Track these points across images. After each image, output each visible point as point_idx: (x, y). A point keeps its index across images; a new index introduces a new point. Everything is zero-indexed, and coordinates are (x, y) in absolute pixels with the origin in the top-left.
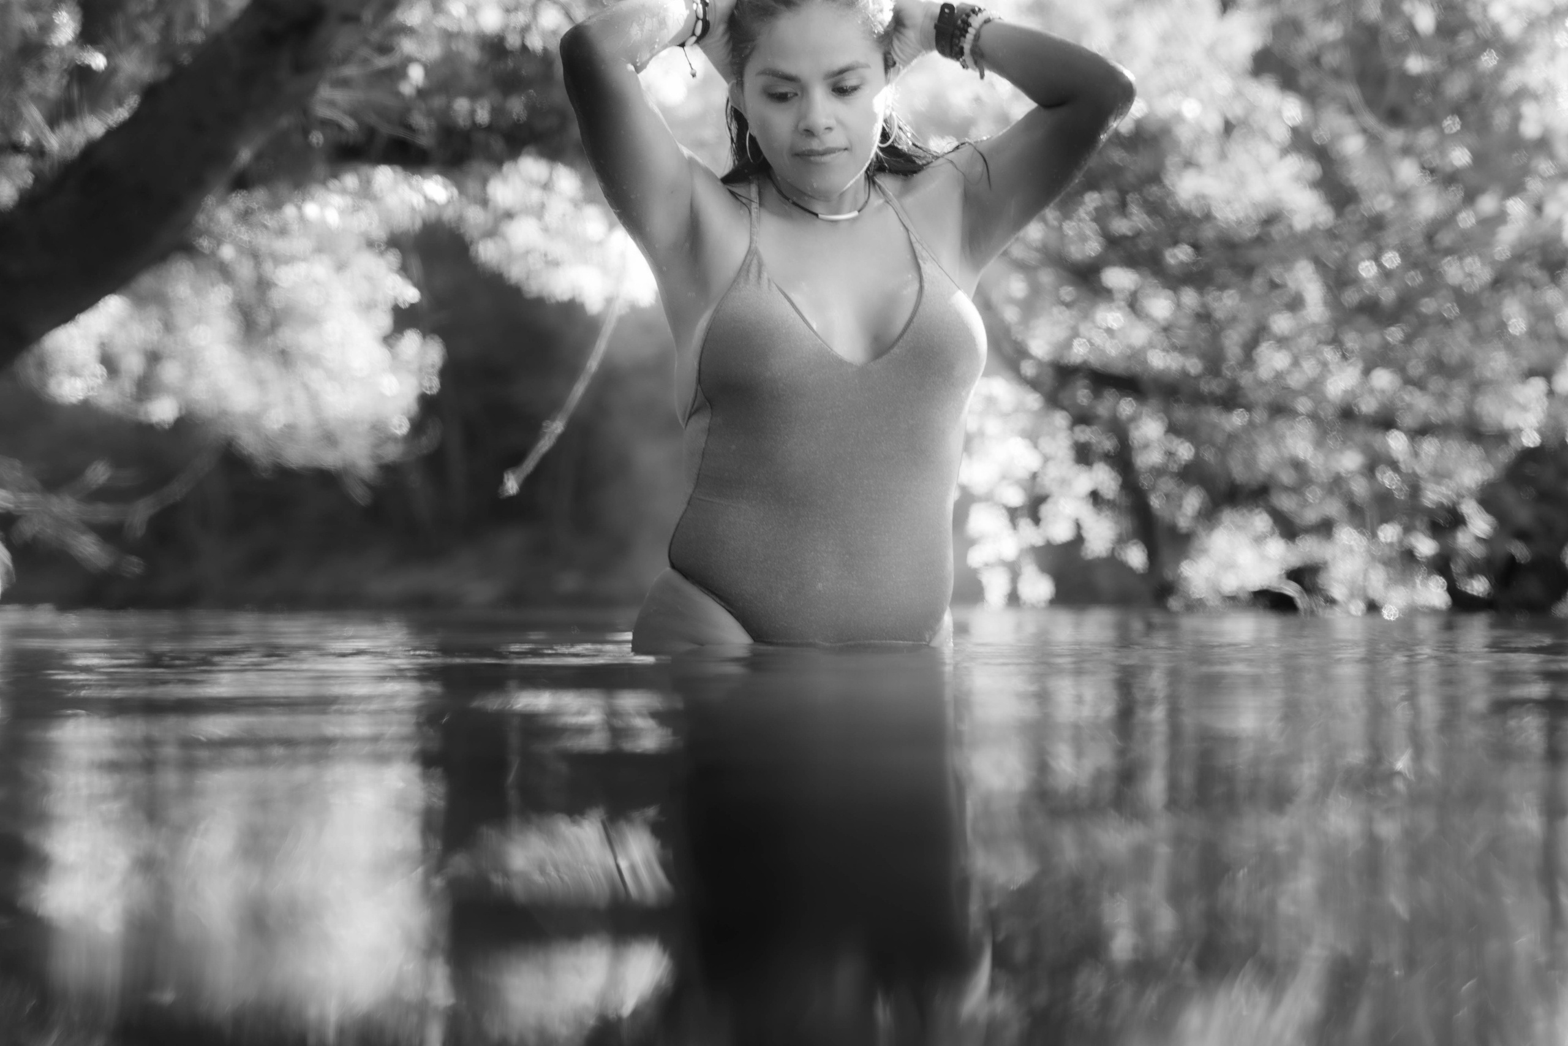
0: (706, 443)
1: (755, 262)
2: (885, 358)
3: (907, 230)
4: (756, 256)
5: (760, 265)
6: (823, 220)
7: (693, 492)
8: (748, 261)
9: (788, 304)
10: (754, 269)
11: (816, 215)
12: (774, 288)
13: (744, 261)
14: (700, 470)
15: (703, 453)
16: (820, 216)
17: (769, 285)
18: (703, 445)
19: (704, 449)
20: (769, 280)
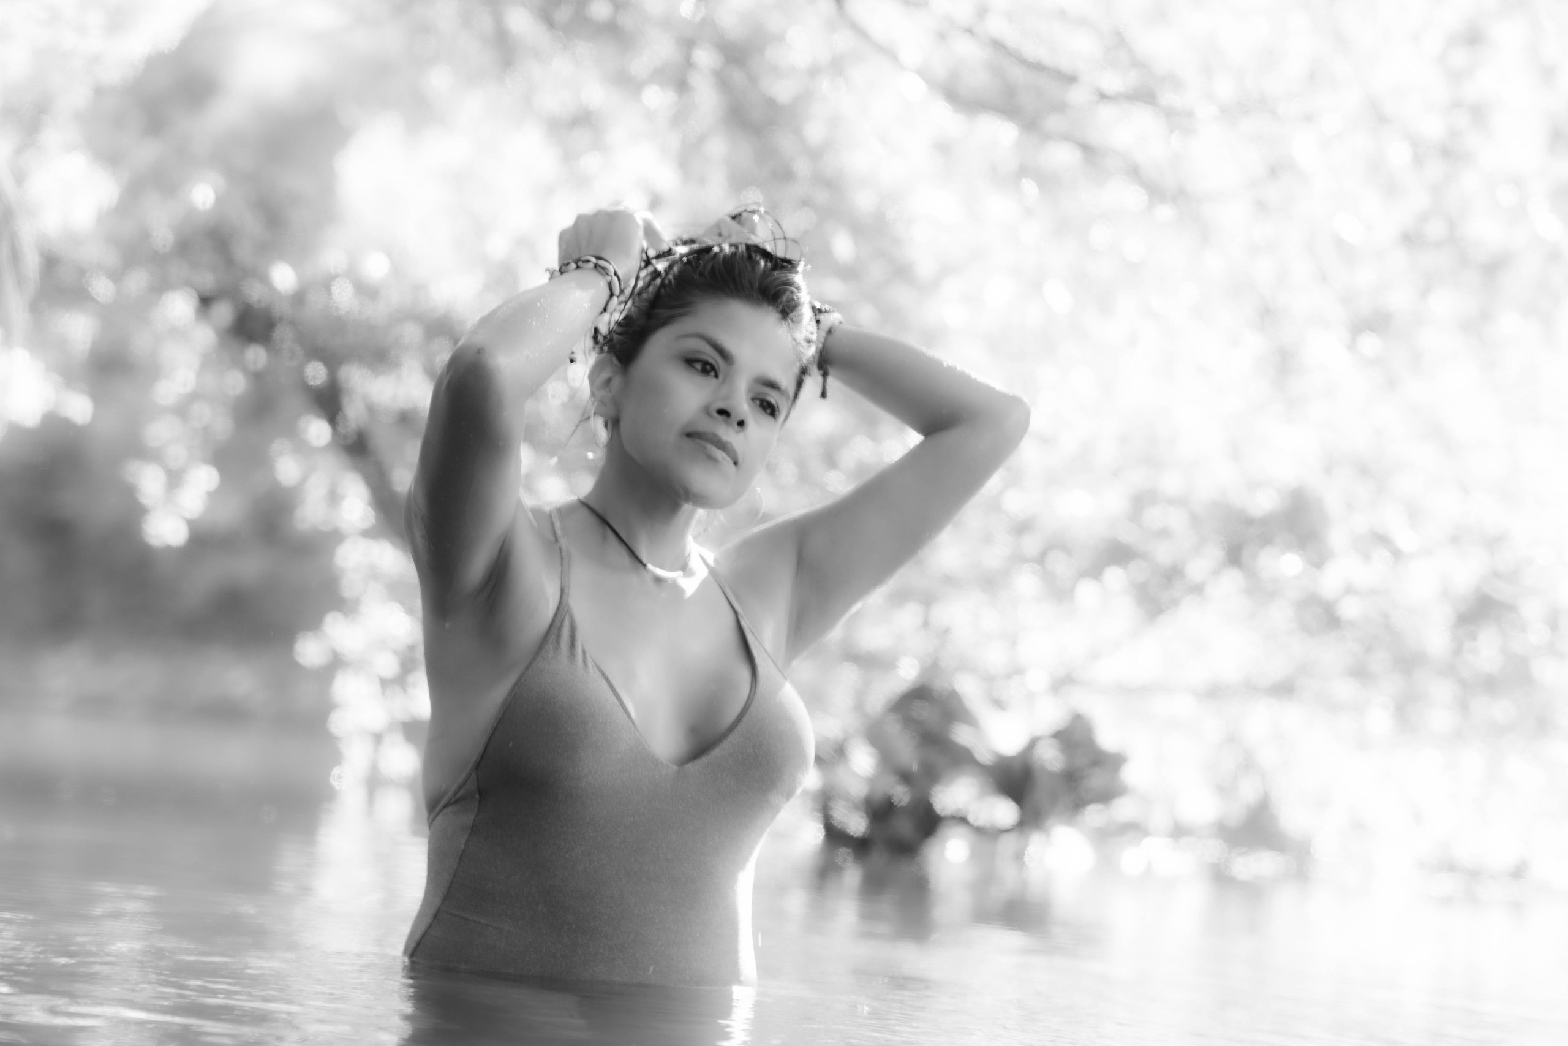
0: (466, 844)
2: (705, 759)
4: (567, 615)
5: (573, 630)
7: (442, 904)
8: (558, 623)
10: (565, 631)
12: (591, 665)
13: (553, 621)
14: (454, 876)
15: (462, 856)
16: (647, 567)
17: (585, 659)
18: (463, 846)
19: (463, 851)
20: (584, 652)
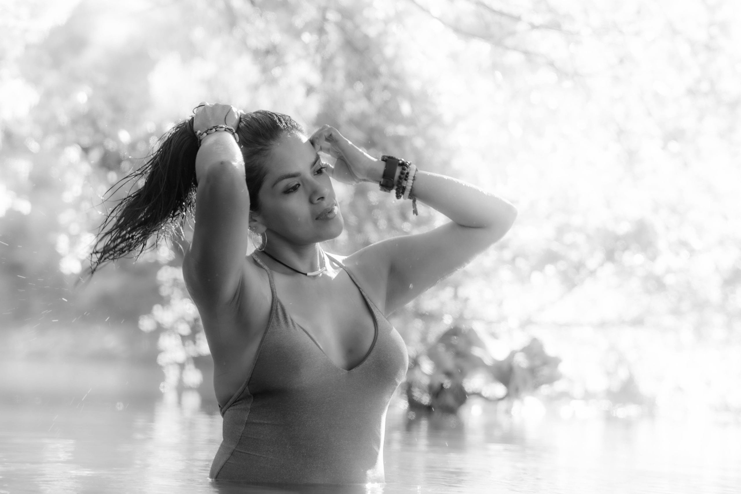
2: (361, 366)
3: (359, 288)
4: (278, 303)
5: (283, 309)
7: (236, 447)
8: (274, 307)
10: (280, 311)
12: (297, 327)
17: (293, 325)
20: (292, 320)
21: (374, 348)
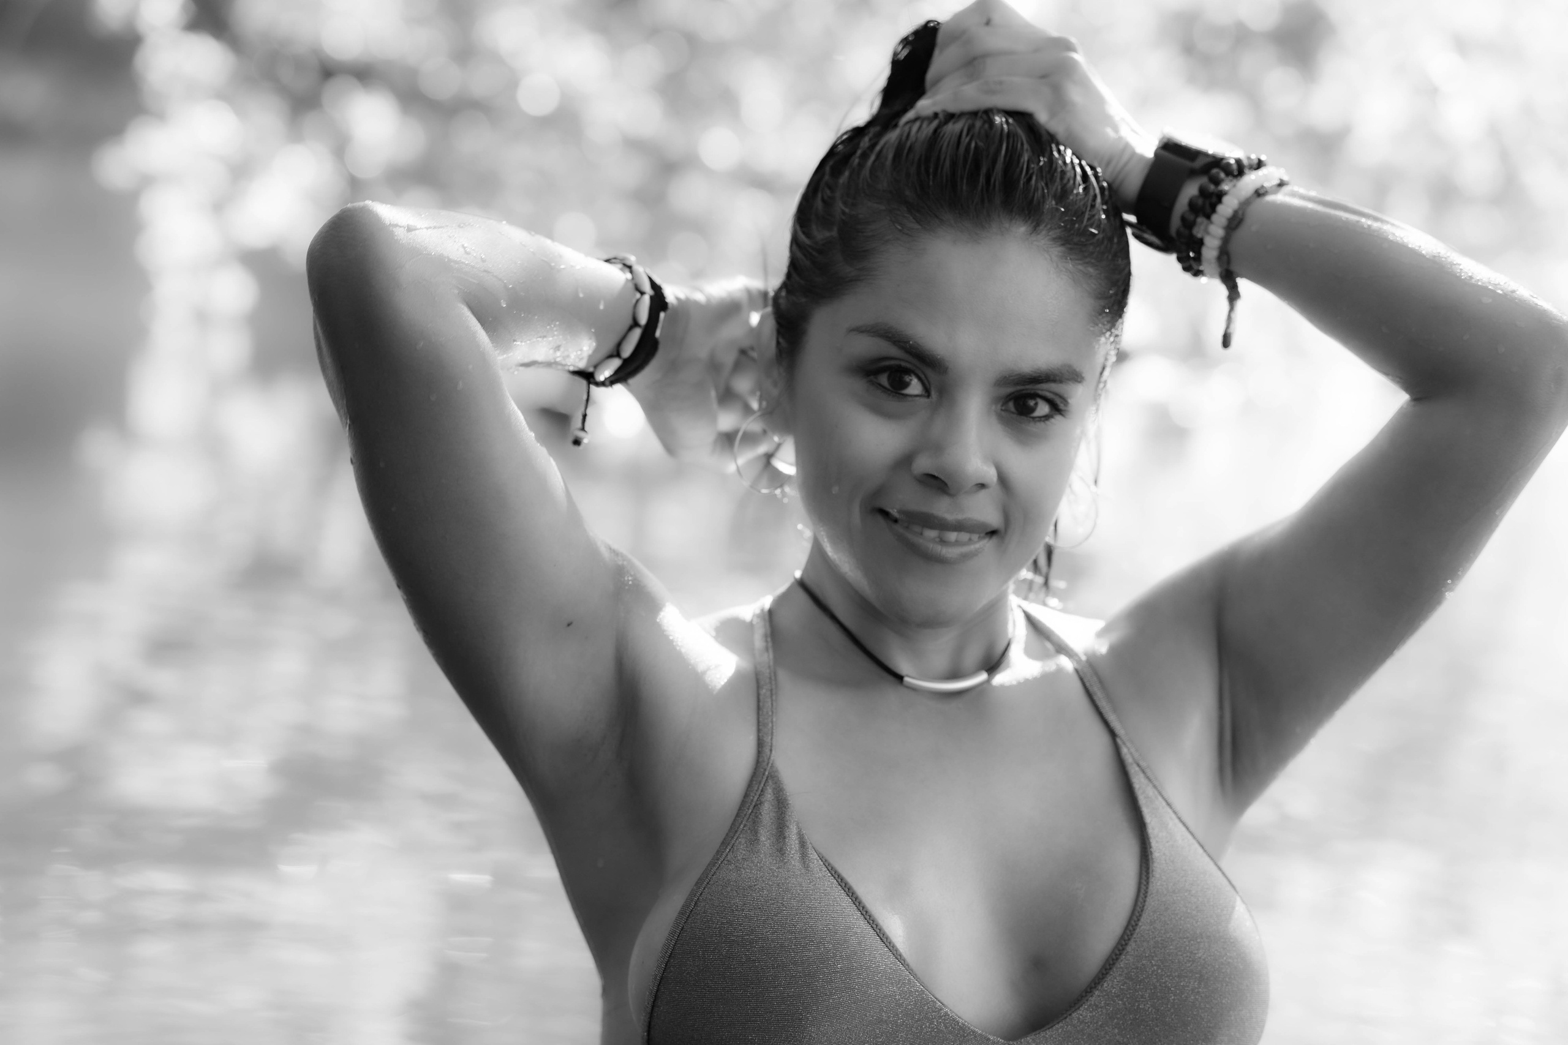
1: (769, 795)
2: (1059, 1027)
3: (1113, 734)
4: (770, 782)
5: (781, 804)
6: (914, 689)
8: (752, 797)
9: (846, 901)
10: (767, 811)
11: (899, 678)
12: (816, 863)
13: (746, 795)
16: (906, 679)
17: (804, 856)
20: (803, 844)
21: (1121, 964)
